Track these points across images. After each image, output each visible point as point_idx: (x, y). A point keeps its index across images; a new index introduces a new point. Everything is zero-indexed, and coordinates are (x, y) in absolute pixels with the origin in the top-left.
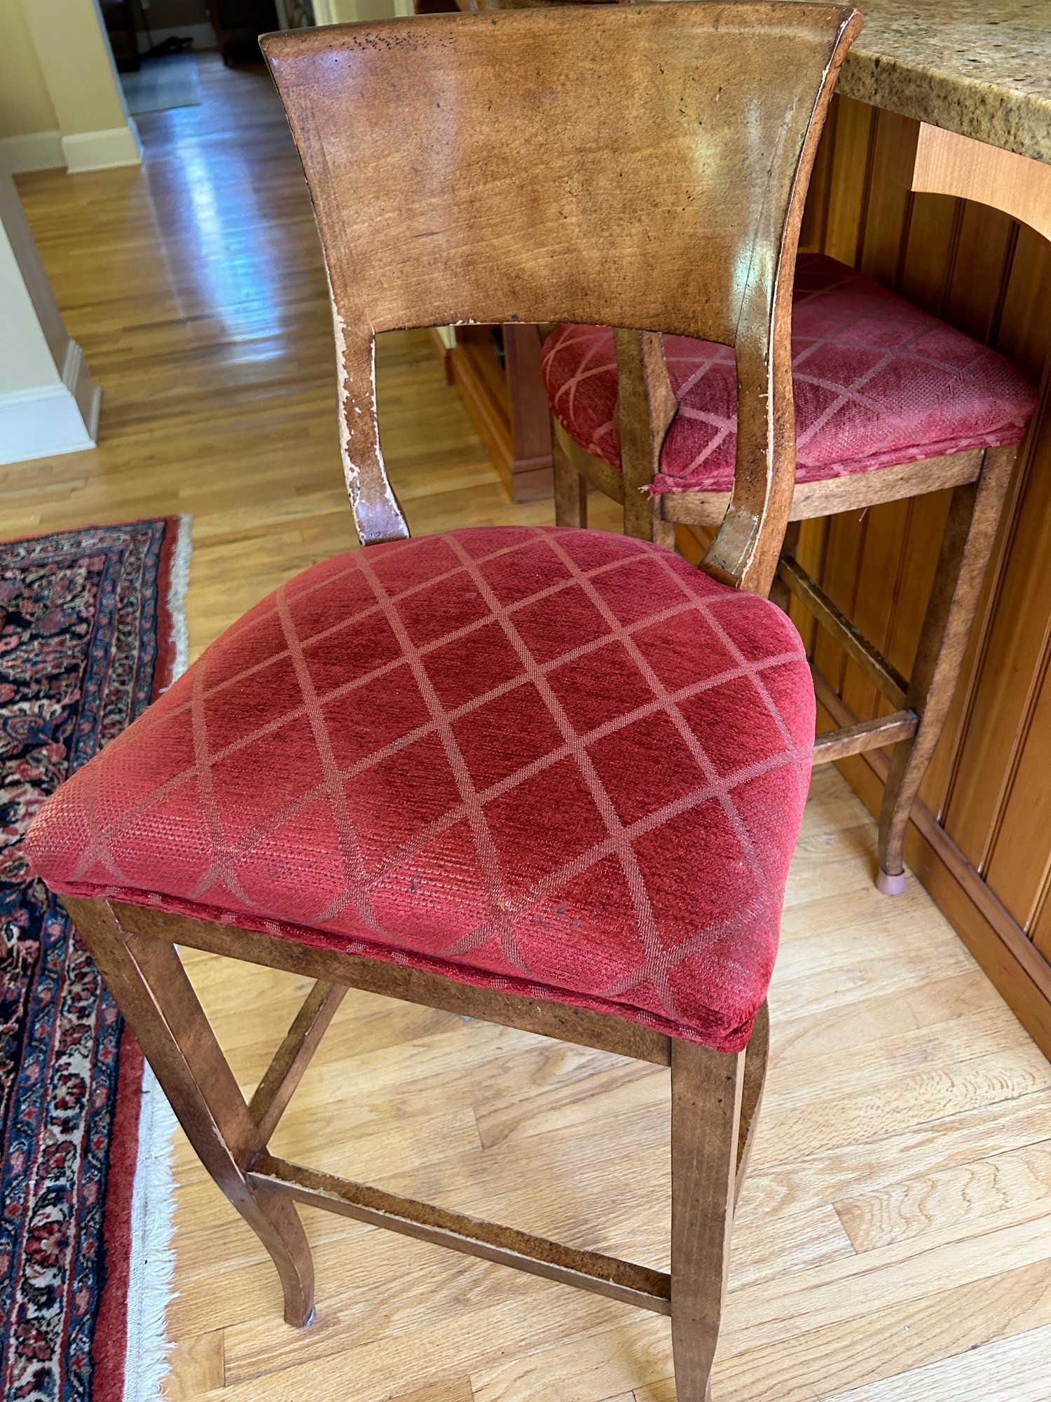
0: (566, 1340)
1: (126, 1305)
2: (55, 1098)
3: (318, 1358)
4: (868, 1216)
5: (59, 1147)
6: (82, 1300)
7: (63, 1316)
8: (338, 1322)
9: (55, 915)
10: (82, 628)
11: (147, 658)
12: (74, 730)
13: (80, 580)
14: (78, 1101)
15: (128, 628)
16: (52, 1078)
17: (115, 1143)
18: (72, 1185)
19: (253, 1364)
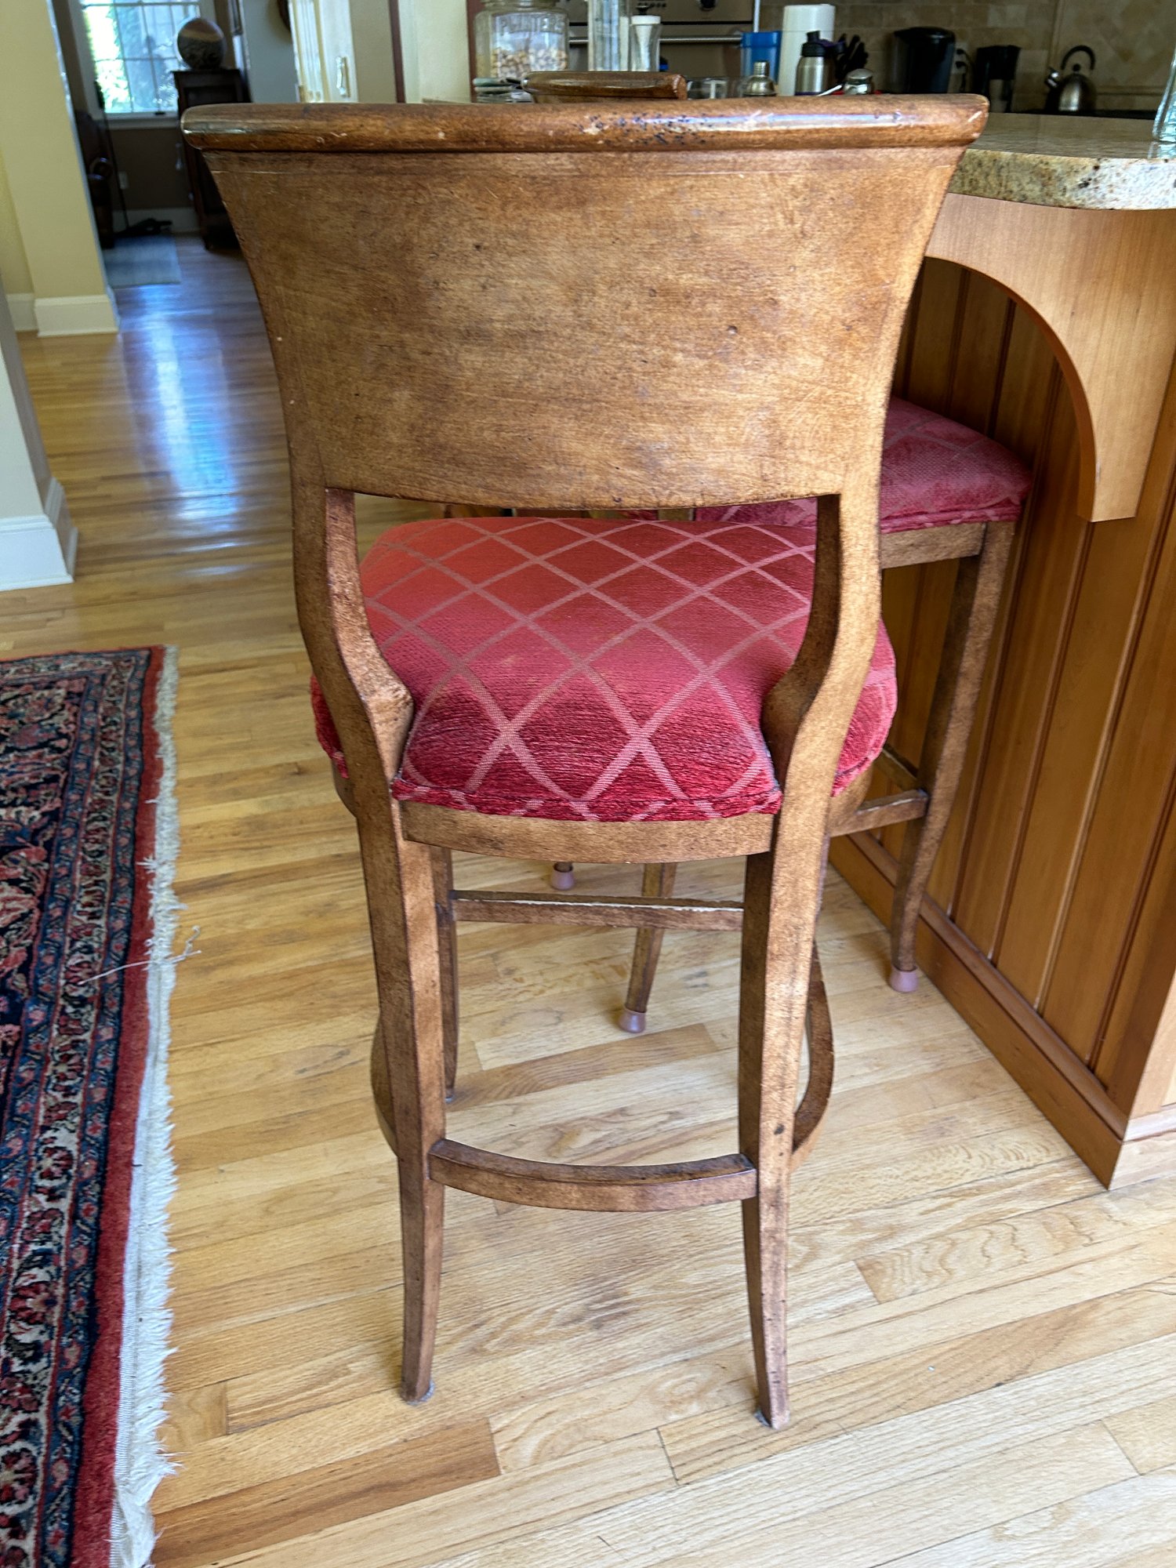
0: (588, 1384)
1: (118, 1360)
2: (39, 1168)
3: (328, 1406)
4: (889, 1271)
5: (44, 1214)
6: (72, 1355)
7: (51, 1370)
8: (349, 1373)
9: (37, 1002)
10: (62, 743)
11: (132, 772)
12: (54, 835)
13: (59, 700)
14: (65, 1172)
15: (112, 745)
16: (36, 1150)
17: (105, 1210)
18: (60, 1249)
19: (258, 1413)
